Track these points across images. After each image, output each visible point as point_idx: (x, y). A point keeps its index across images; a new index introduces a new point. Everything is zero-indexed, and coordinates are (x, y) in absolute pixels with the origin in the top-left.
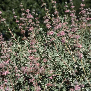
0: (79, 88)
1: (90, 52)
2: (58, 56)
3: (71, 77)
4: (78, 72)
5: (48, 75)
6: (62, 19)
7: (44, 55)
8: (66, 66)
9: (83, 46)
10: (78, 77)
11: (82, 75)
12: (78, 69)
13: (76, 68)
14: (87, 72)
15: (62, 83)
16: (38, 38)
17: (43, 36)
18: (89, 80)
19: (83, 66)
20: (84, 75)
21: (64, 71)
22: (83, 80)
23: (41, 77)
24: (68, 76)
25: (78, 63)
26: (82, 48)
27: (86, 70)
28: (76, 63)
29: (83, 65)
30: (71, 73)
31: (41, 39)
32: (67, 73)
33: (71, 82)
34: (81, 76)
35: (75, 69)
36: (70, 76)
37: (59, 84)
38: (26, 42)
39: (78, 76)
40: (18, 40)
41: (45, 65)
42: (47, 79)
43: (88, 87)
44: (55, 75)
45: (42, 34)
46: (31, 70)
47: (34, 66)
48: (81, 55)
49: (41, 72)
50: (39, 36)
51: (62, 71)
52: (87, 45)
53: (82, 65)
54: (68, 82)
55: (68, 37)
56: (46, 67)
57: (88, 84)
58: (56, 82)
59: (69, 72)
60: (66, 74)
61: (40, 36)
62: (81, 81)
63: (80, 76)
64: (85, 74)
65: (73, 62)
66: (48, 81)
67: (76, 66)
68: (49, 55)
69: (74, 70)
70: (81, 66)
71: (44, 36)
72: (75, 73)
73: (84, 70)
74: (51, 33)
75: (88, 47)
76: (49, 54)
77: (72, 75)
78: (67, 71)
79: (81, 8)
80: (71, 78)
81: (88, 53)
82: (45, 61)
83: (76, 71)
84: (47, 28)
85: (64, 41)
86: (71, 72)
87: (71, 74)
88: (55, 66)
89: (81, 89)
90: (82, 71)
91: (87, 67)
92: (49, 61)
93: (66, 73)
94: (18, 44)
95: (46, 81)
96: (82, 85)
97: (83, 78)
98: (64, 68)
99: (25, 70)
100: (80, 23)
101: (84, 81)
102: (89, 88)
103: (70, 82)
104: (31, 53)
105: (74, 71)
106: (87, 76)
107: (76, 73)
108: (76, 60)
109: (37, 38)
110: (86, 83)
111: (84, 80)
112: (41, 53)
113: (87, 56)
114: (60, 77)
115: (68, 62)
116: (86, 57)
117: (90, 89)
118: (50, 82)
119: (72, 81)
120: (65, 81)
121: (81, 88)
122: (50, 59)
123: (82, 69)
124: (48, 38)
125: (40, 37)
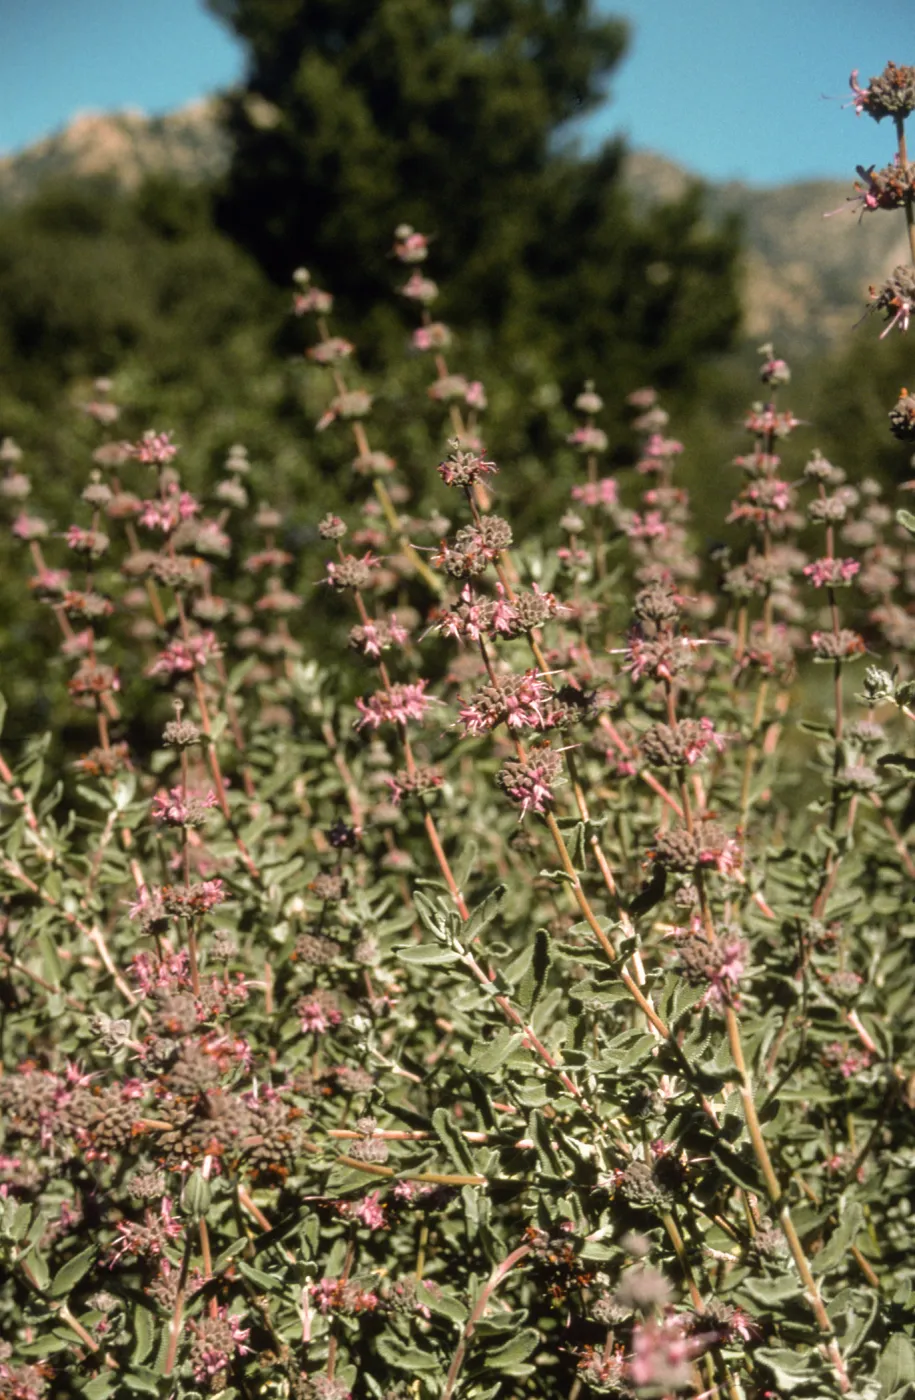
0: (673, 1361)
1: (830, 941)
2: (460, 966)
3: (604, 1218)
4: (684, 1158)
5: (341, 1178)
6: (536, 569)
7: (314, 947)
8: (553, 1086)
9: (756, 879)
10: (689, 1222)
11: (735, 1202)
12: (690, 1125)
13: (660, 1108)
14: (794, 1162)
15: (498, 1275)
16: (267, 770)
17: (319, 751)
18: (808, 1265)
19: (748, 1090)
20: (754, 1202)
21: (528, 1142)
22: (743, 1262)
23: (269, 1197)
24: (565, 1206)
25: (692, 1056)
26: (742, 896)
27: (784, 1141)
28: (671, 1060)
29: (748, 1075)
30: (602, 1164)
31: (300, 787)
32: (556, 1168)
33: (602, 1278)
34: (716, 1208)
35: (653, 1128)
36: (593, 1205)
37: (462, 1284)
38: (123, 796)
39: (682, 1211)
40: (35, 775)
41: (321, 1071)
42: (326, 1222)
43: (793, 1339)
44: (425, 1189)
45: (315, 723)
46: (132, 1108)
47: (168, 1064)
48: (729, 960)
49: (247, 1139)
50: (280, 748)
51: (506, 1142)
52: (796, 861)
53: (736, 1077)
54: (568, 1270)
55: (595, 772)
56: (333, 1087)
57: (796, 1308)
58: (438, 1265)
59: (585, 1150)
60: (545, 1182)
61: (287, 754)
62: (721, 1264)
63: (710, 1211)
64: (765, 1189)
65: (629, 1044)
66: (340, 1249)
67: (669, 1088)
68: (372, 951)
69: (645, 1137)
70: (728, 1089)
71: (333, 753)
72: (648, 1168)
73: (756, 1134)
74: (396, 699)
75: (808, 889)
76: (372, 942)
77: (619, 1194)
78: (564, 1147)
79: (749, 462)
80: (606, 1229)
81: (815, 958)
82: (320, 1024)
83: (669, 1147)
84: (362, 645)
85: (539, 790)
86: (609, 1155)
87: (605, 1181)
88: (429, 1079)
89: (719, 1361)
90: (735, 1147)
91: (792, 1106)
92: (360, 1023)
93: (543, 1168)
94: (29, 815)
95: (326, 1245)
96: (726, 1316)
97: (742, 1236)
98: (525, 1112)
99: (54, 1107)
100: (735, 628)
101: (756, 1272)
102: (805, 1353)
103: (592, 1267)
104: (156, 912)
105: (638, 1151)
106: (786, 1212)
107: (668, 1173)
108: (676, 1015)
109: (251, 774)
110: (769, 1298)
111: (755, 1262)
112: (280, 933)
113: (798, 986)
114: (477, 1207)
115: (578, 1044)
116: (786, 998)
117: (815, 1362)
118: (366, 1257)
119: (614, 1268)
120: (536, 1261)
121: (715, 1347)
122: (377, 1003)
123: (734, 1126)
124: (370, 769)
125: (295, 765)
